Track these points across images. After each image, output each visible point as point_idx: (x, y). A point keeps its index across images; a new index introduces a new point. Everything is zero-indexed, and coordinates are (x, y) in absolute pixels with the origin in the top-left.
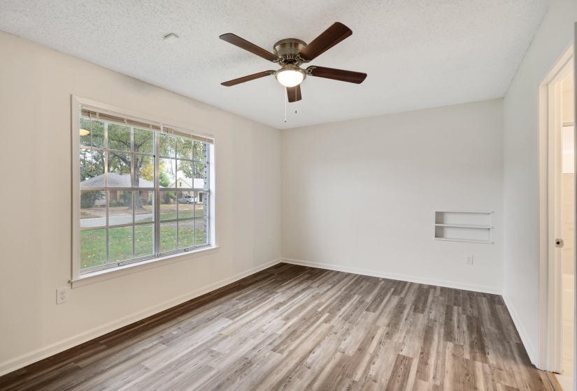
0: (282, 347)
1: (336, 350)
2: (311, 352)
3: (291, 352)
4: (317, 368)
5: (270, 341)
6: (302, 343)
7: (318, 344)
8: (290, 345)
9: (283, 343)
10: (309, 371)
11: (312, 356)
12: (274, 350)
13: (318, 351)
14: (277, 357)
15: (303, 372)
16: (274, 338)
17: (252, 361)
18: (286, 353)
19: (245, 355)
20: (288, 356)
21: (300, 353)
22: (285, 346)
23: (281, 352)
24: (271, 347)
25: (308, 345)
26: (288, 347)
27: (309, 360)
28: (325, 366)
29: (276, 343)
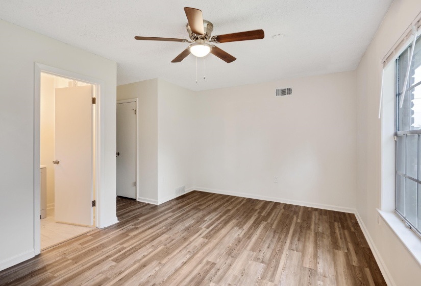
0: (208, 266)
1: (164, 265)
2: (185, 263)
3: (200, 262)
4: (184, 252)
5: (219, 273)
6: (191, 272)
7: (177, 270)
8: (201, 269)
9: (207, 272)
10: (189, 250)
11: (184, 260)
12: (214, 264)
13: (179, 264)
14: (211, 259)
15: (193, 249)
16: (216, 276)
17: (227, 255)
18: (204, 261)
19: (235, 260)
20: (203, 259)
21: (193, 262)
22: (205, 268)
23: (208, 262)
24: (217, 266)
25: (186, 269)
26: (203, 268)
27: (188, 256)
28: (178, 253)
29: (213, 271)
